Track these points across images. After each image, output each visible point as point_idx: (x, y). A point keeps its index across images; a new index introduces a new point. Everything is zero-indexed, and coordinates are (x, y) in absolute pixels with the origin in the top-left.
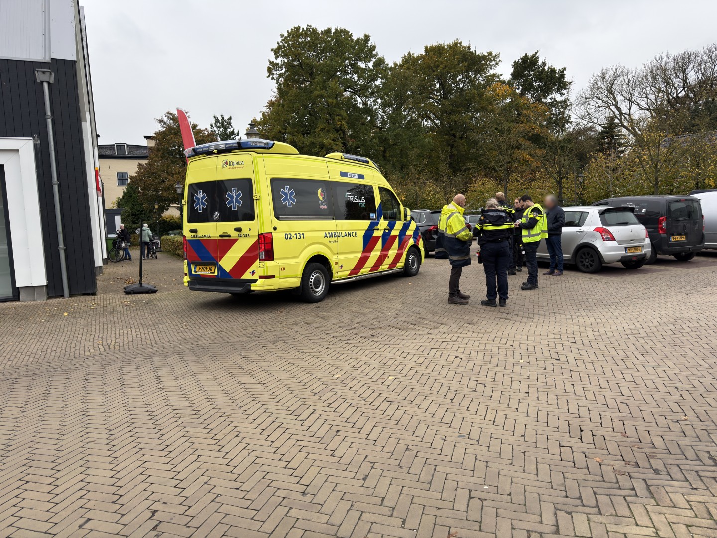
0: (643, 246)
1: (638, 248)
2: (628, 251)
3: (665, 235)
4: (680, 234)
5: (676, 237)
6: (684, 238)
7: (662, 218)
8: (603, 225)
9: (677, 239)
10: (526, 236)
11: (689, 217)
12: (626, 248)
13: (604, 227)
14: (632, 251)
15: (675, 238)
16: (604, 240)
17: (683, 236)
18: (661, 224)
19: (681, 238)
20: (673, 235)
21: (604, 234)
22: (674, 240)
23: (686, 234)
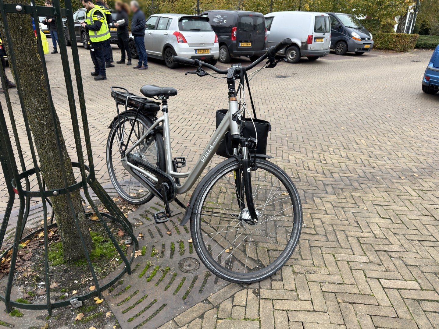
0: (211, 49)
1: (207, 50)
2: (198, 52)
3: (235, 42)
4: (247, 42)
5: (244, 43)
6: (250, 45)
7: (233, 28)
8: (180, 30)
9: (244, 46)
10: (93, 37)
11: (255, 29)
12: (196, 50)
13: (180, 32)
14: (201, 52)
15: (243, 45)
16: (178, 42)
17: (249, 43)
18: (233, 33)
19: (248, 45)
20: (241, 42)
21: (178, 37)
22: (242, 46)
23: (251, 42)
